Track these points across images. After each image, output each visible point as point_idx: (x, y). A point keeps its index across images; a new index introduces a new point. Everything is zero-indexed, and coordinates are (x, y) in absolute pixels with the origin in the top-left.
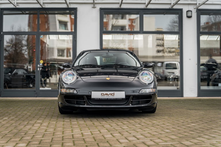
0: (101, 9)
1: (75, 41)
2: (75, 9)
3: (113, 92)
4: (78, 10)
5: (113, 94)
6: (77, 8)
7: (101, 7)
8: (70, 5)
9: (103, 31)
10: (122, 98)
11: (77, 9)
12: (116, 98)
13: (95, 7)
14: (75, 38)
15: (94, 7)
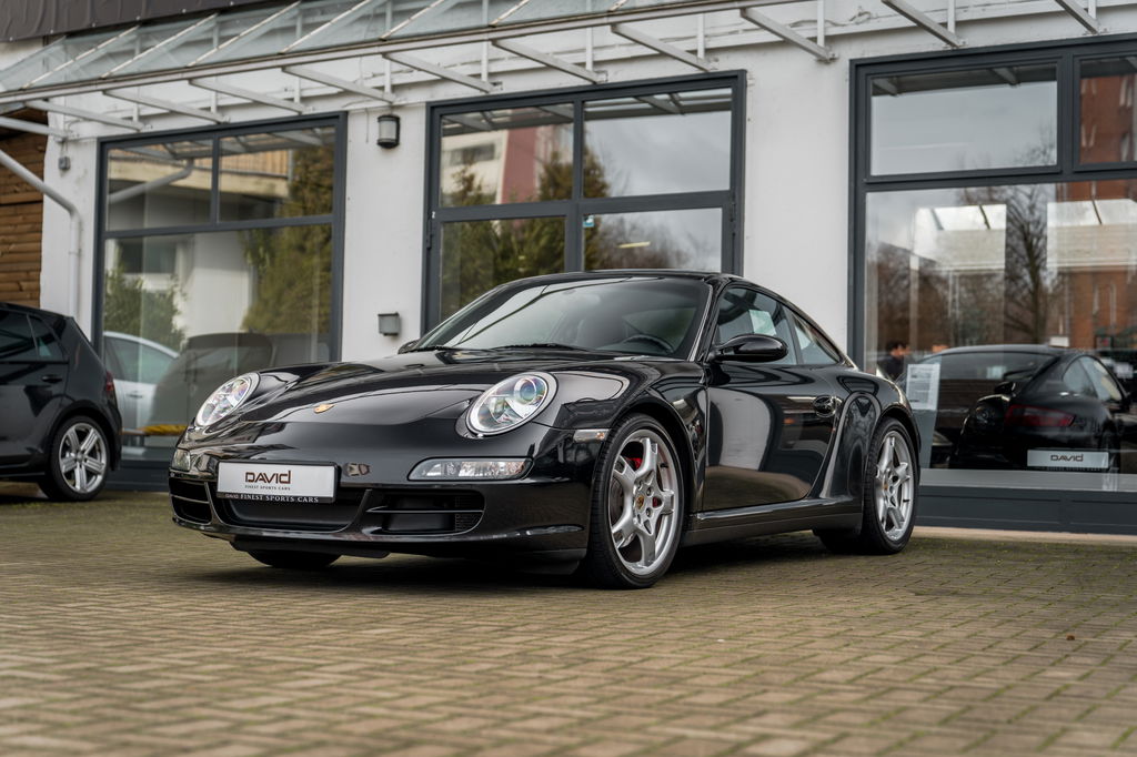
0: (858, 67)
1: (734, 234)
2: (736, 79)
3: (283, 469)
4: (749, 82)
5: (285, 479)
6: (744, 72)
7: (853, 57)
8: (717, 60)
9: (865, 180)
10: (319, 498)
11: (748, 76)
12: (296, 498)
13: (833, 59)
14: (732, 220)
15: (826, 61)
